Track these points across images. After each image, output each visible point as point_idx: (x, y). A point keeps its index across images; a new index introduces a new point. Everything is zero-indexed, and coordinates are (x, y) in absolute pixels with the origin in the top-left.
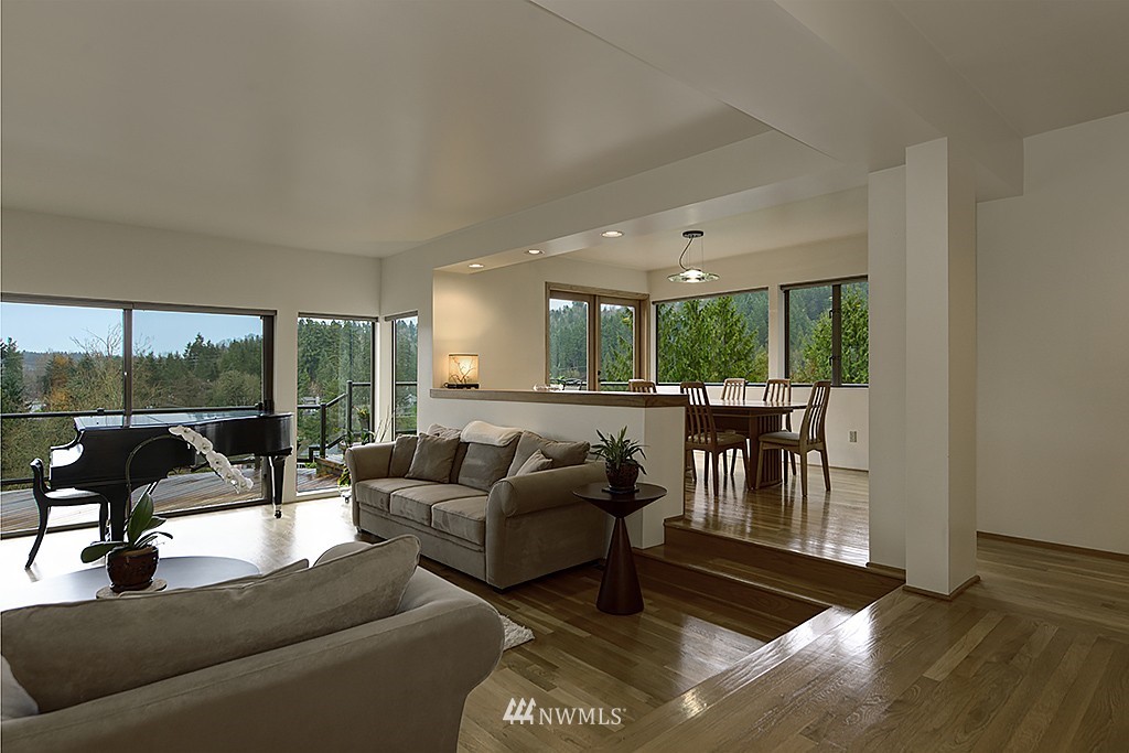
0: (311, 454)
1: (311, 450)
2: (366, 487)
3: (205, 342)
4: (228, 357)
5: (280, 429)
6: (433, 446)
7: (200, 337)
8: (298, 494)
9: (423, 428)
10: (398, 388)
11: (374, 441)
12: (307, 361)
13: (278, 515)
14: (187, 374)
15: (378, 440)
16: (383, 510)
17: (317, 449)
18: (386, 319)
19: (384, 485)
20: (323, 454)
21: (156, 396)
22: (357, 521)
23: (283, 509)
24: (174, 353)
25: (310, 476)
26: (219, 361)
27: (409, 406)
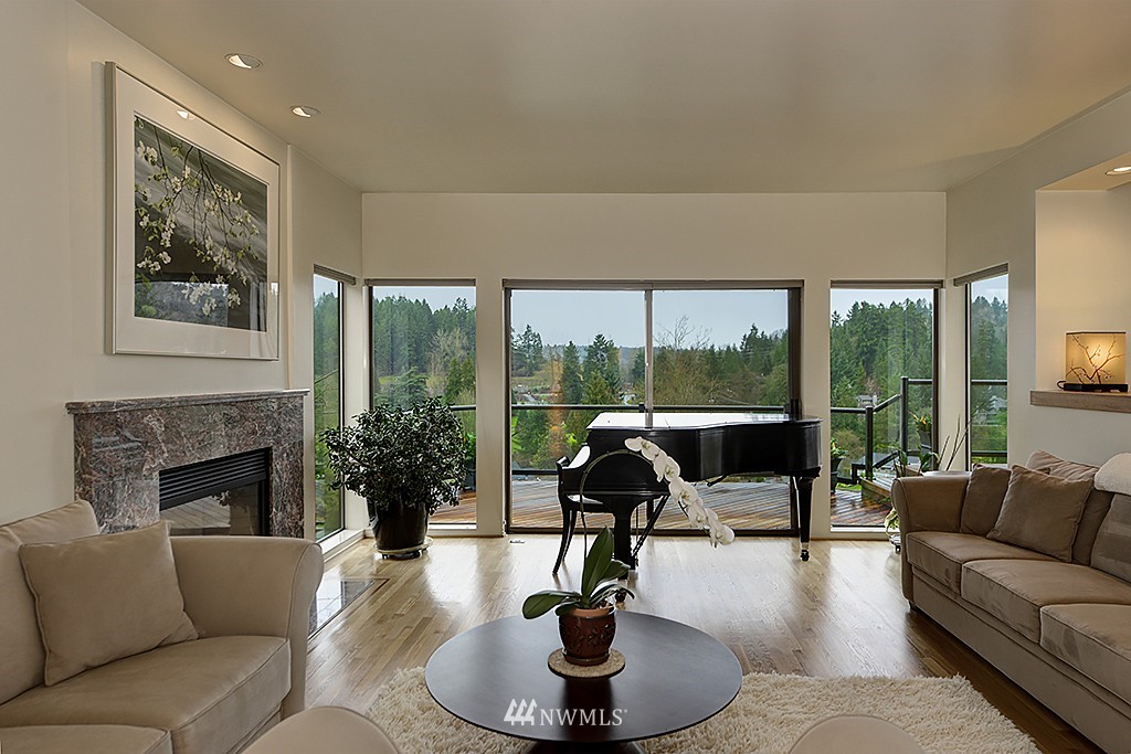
0: (855, 473)
1: (856, 467)
2: (921, 544)
3: (759, 334)
4: (780, 349)
5: (804, 440)
6: (1038, 489)
7: (754, 328)
8: (833, 529)
9: (1020, 456)
10: (975, 387)
11: (936, 468)
12: (862, 353)
13: (805, 557)
14: (743, 367)
15: (943, 465)
16: (949, 588)
17: (862, 467)
18: (956, 282)
19: (951, 546)
20: (869, 474)
21: (714, 390)
22: (908, 591)
23: (811, 547)
24: (731, 346)
25: (853, 503)
26: (772, 353)
27: (993, 412)
